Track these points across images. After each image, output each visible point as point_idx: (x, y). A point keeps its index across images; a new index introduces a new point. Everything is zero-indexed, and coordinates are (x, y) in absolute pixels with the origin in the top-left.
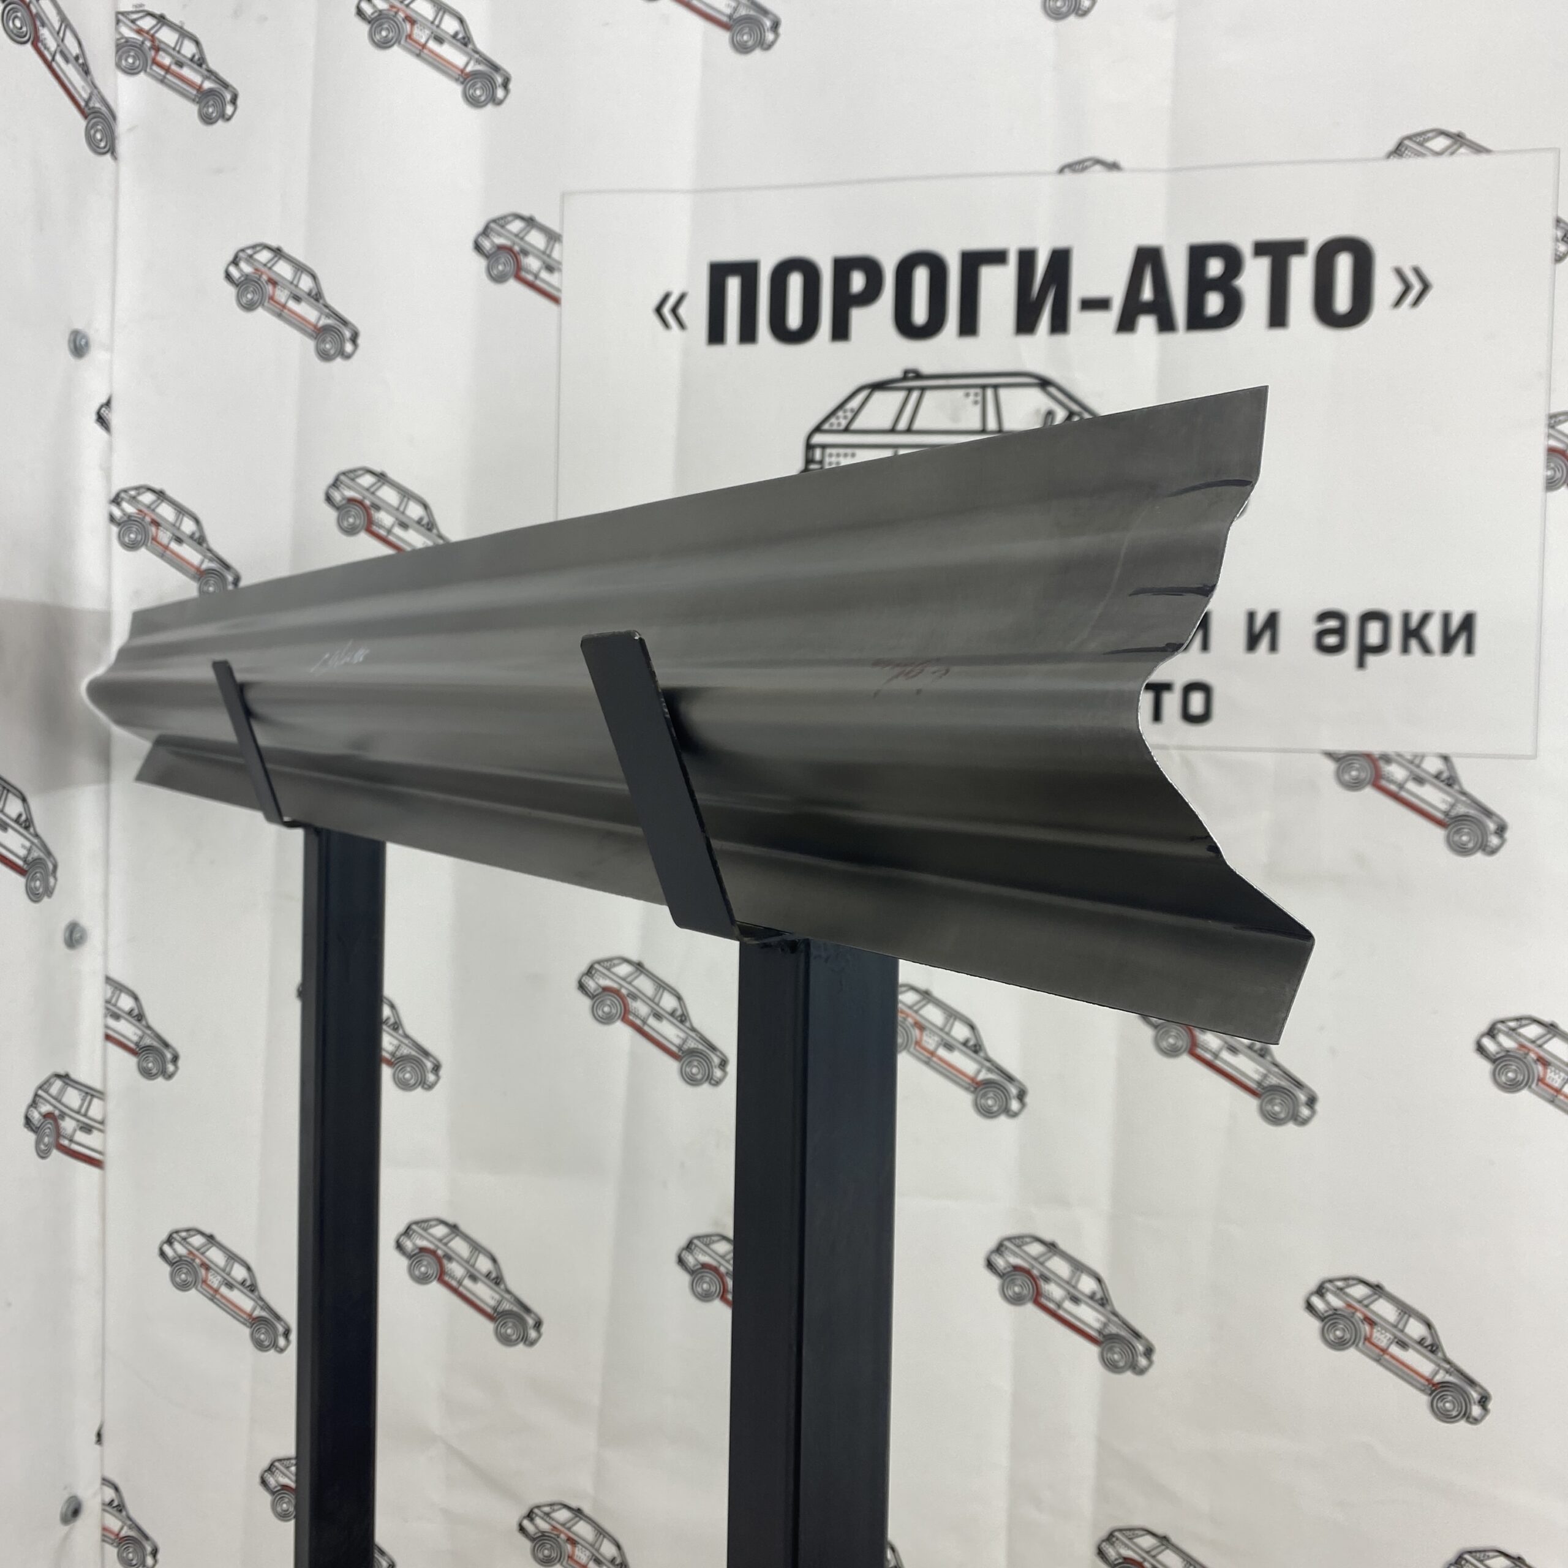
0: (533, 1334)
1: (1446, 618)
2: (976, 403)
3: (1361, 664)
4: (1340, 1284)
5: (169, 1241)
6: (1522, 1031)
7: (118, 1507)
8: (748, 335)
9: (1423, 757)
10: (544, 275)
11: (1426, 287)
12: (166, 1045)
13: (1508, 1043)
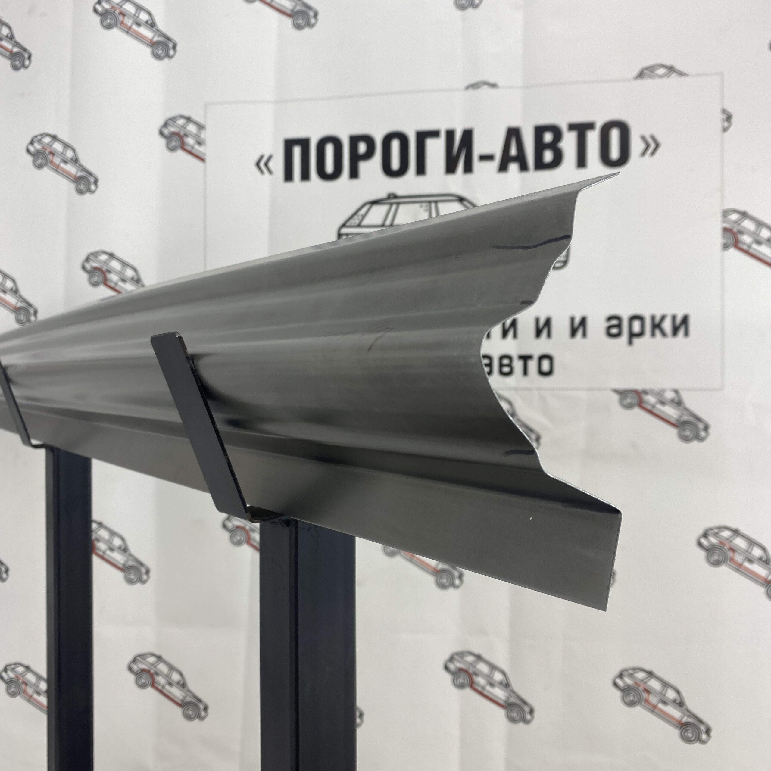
0: (203, 714)
1: (674, 318)
3: (630, 343)
4: (631, 672)
5: (5, 670)
6: (721, 534)
9: (664, 391)
10: (197, 147)
11: (657, 146)
12: (2, 563)
13: (714, 540)
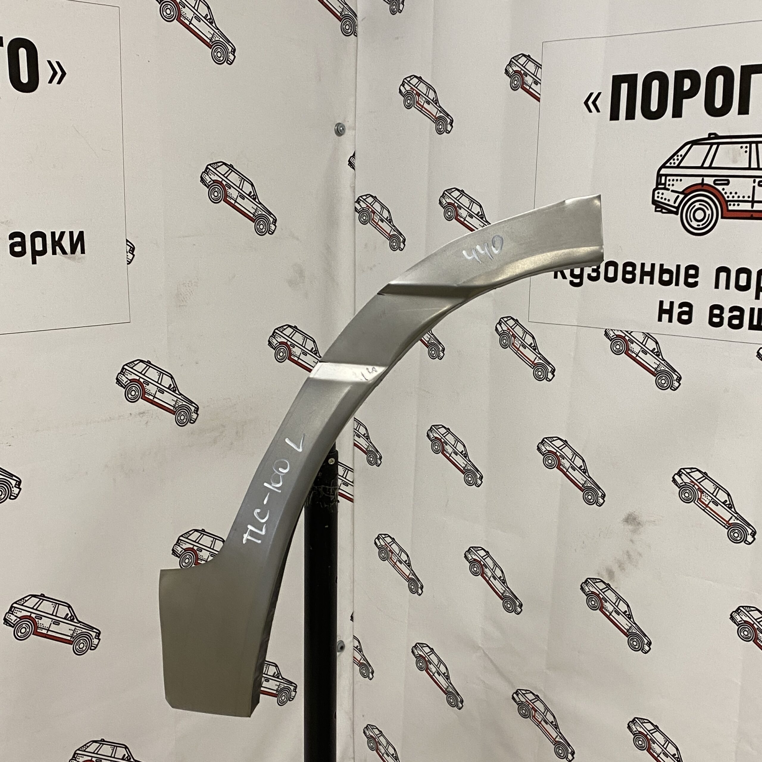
0: (519, 610)
2: (746, 152)
5: (378, 538)
7: (359, 650)
8: (630, 115)
10: (533, 86)
12: (377, 452)
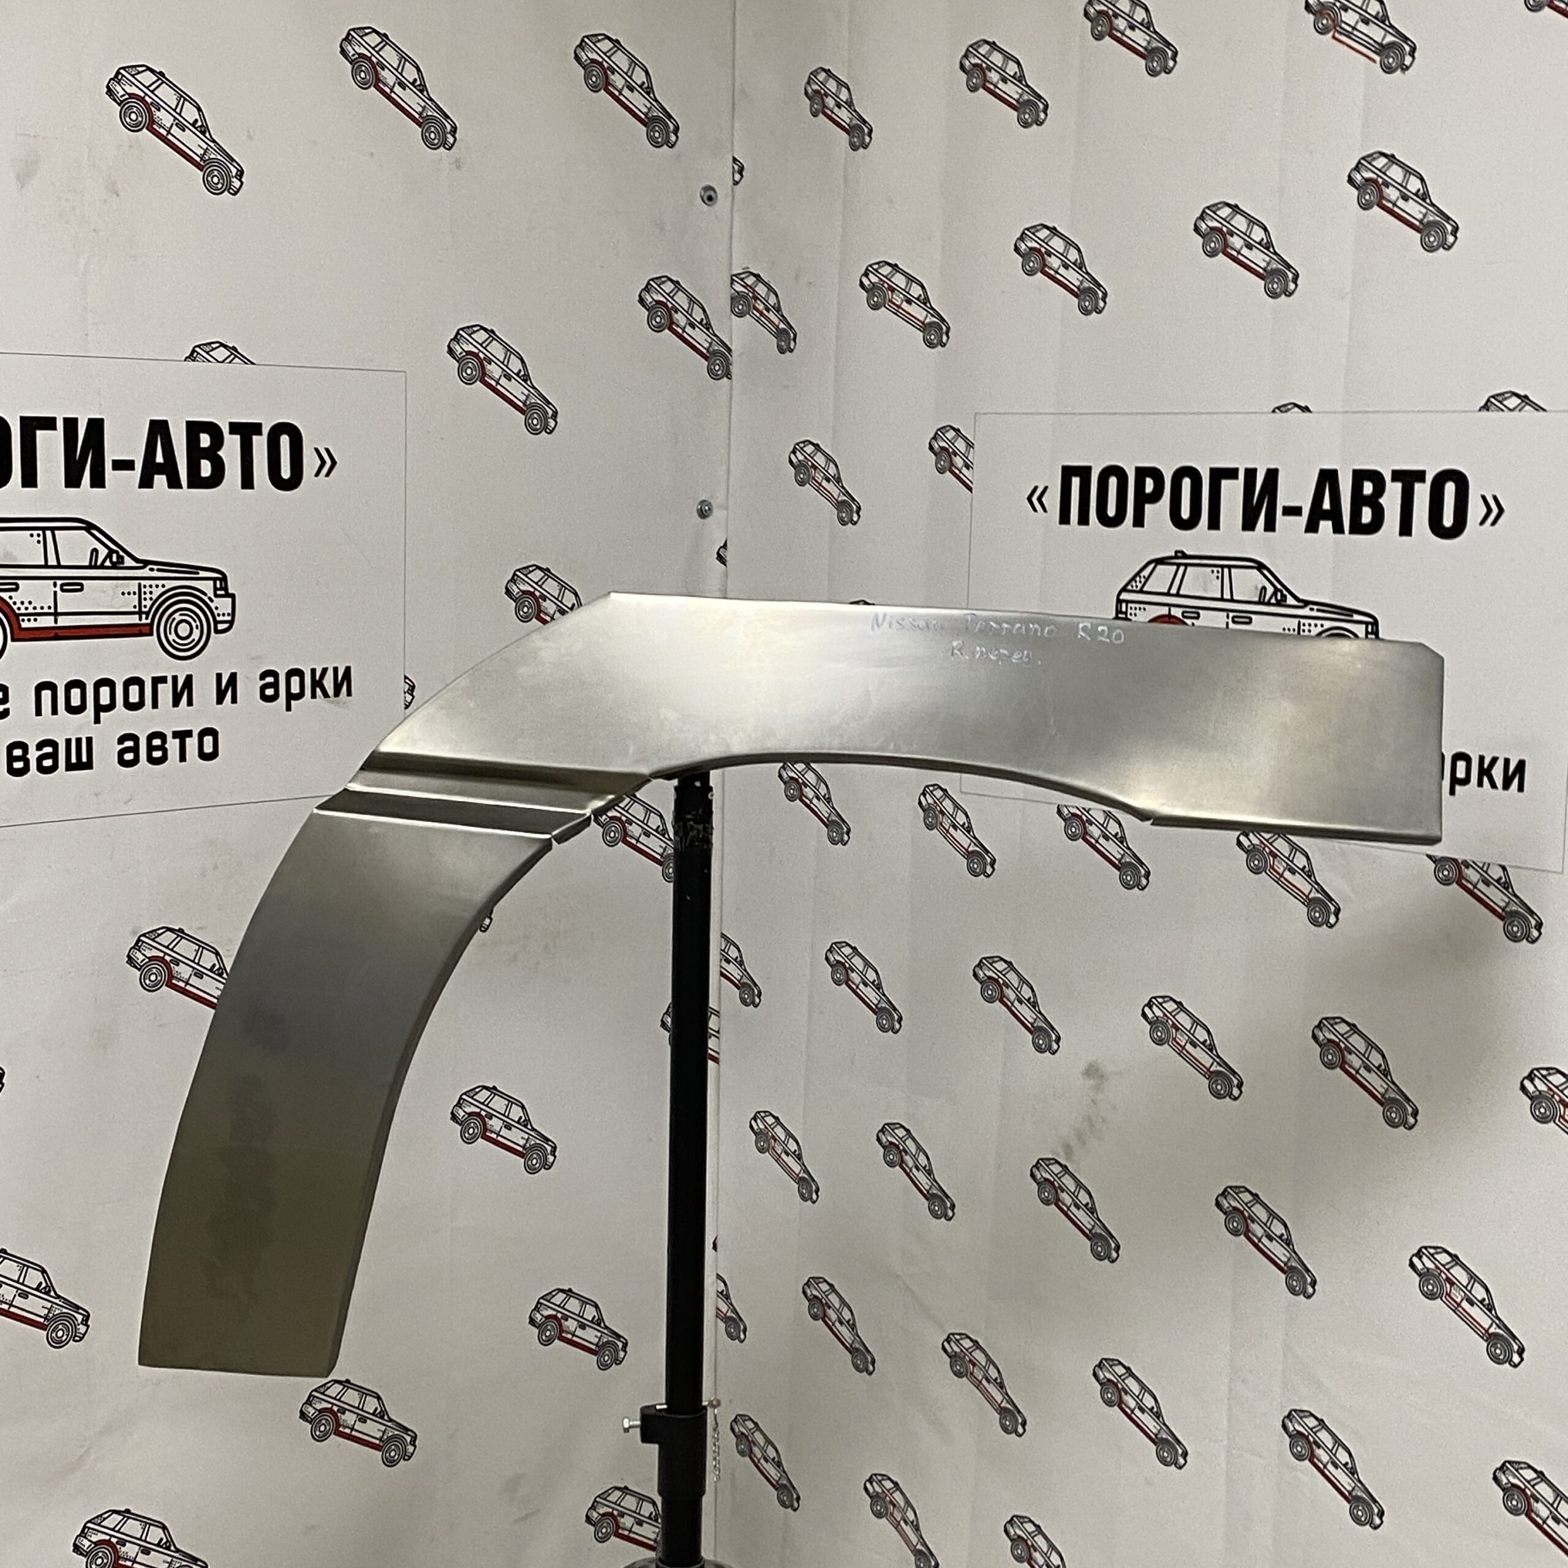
1: (1507, 762)
2: (1218, 578)
3: (1452, 792)
4: (1432, 1251)
5: (755, 1118)
6: (1550, 1078)
7: (725, 1296)
8: (1084, 520)
9: (1489, 865)
10: (964, 470)
11: (1501, 511)
12: (755, 985)
13: (1542, 1087)
